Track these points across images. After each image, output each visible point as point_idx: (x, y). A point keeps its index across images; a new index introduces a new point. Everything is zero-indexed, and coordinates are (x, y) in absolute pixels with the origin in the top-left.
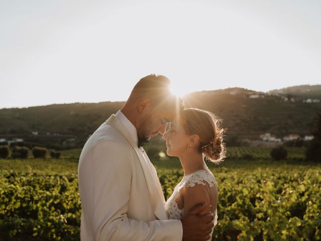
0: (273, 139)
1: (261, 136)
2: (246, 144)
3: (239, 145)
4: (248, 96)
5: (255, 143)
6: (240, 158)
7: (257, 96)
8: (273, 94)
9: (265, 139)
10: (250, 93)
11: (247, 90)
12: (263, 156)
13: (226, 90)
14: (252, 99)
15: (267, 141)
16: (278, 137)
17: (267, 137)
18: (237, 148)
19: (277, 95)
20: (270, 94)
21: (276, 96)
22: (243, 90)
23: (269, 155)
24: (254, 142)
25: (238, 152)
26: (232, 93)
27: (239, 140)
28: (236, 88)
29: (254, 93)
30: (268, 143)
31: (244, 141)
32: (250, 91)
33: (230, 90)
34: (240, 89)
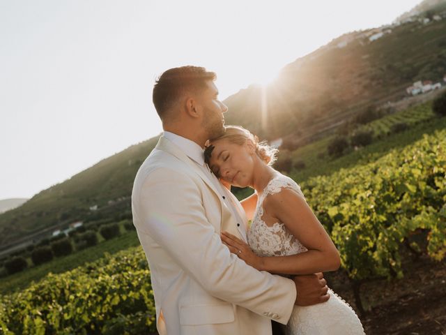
0: (428, 87)
1: (408, 90)
2: (390, 111)
3: (380, 116)
4: (366, 39)
5: (403, 104)
6: (389, 134)
7: (380, 35)
8: (404, 22)
9: (415, 92)
10: (367, 35)
11: (362, 32)
12: (422, 117)
13: (330, 44)
14: (374, 41)
15: (420, 93)
16: (434, 82)
17: (418, 88)
18: (378, 122)
19: (410, 20)
20: (399, 24)
21: (409, 23)
22: (355, 34)
23: (430, 113)
24: (400, 103)
25: (382, 126)
26: (342, 45)
27: (378, 109)
28: (345, 35)
29: (374, 32)
30: (423, 96)
31: (386, 106)
32: (367, 31)
33: (336, 42)
34: (350, 34)
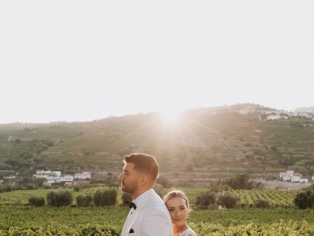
0: (297, 178)
1: (281, 175)
2: (258, 185)
3: (249, 187)
4: (265, 116)
5: (272, 185)
6: (251, 205)
7: (277, 117)
8: (300, 115)
9: (286, 178)
10: (267, 113)
11: (263, 108)
12: (283, 202)
13: (234, 107)
14: (271, 120)
15: (289, 181)
16: (304, 176)
17: (289, 176)
18: (246, 191)
19: (306, 115)
20: (296, 115)
21: (304, 117)
22: (258, 107)
23: (291, 201)
24: (270, 182)
25: (249, 197)
26: (243, 112)
27: (250, 180)
28: (249, 104)
29: (274, 112)
30: (290, 185)
31: (258, 181)
32: (267, 109)
34: (253, 105)
